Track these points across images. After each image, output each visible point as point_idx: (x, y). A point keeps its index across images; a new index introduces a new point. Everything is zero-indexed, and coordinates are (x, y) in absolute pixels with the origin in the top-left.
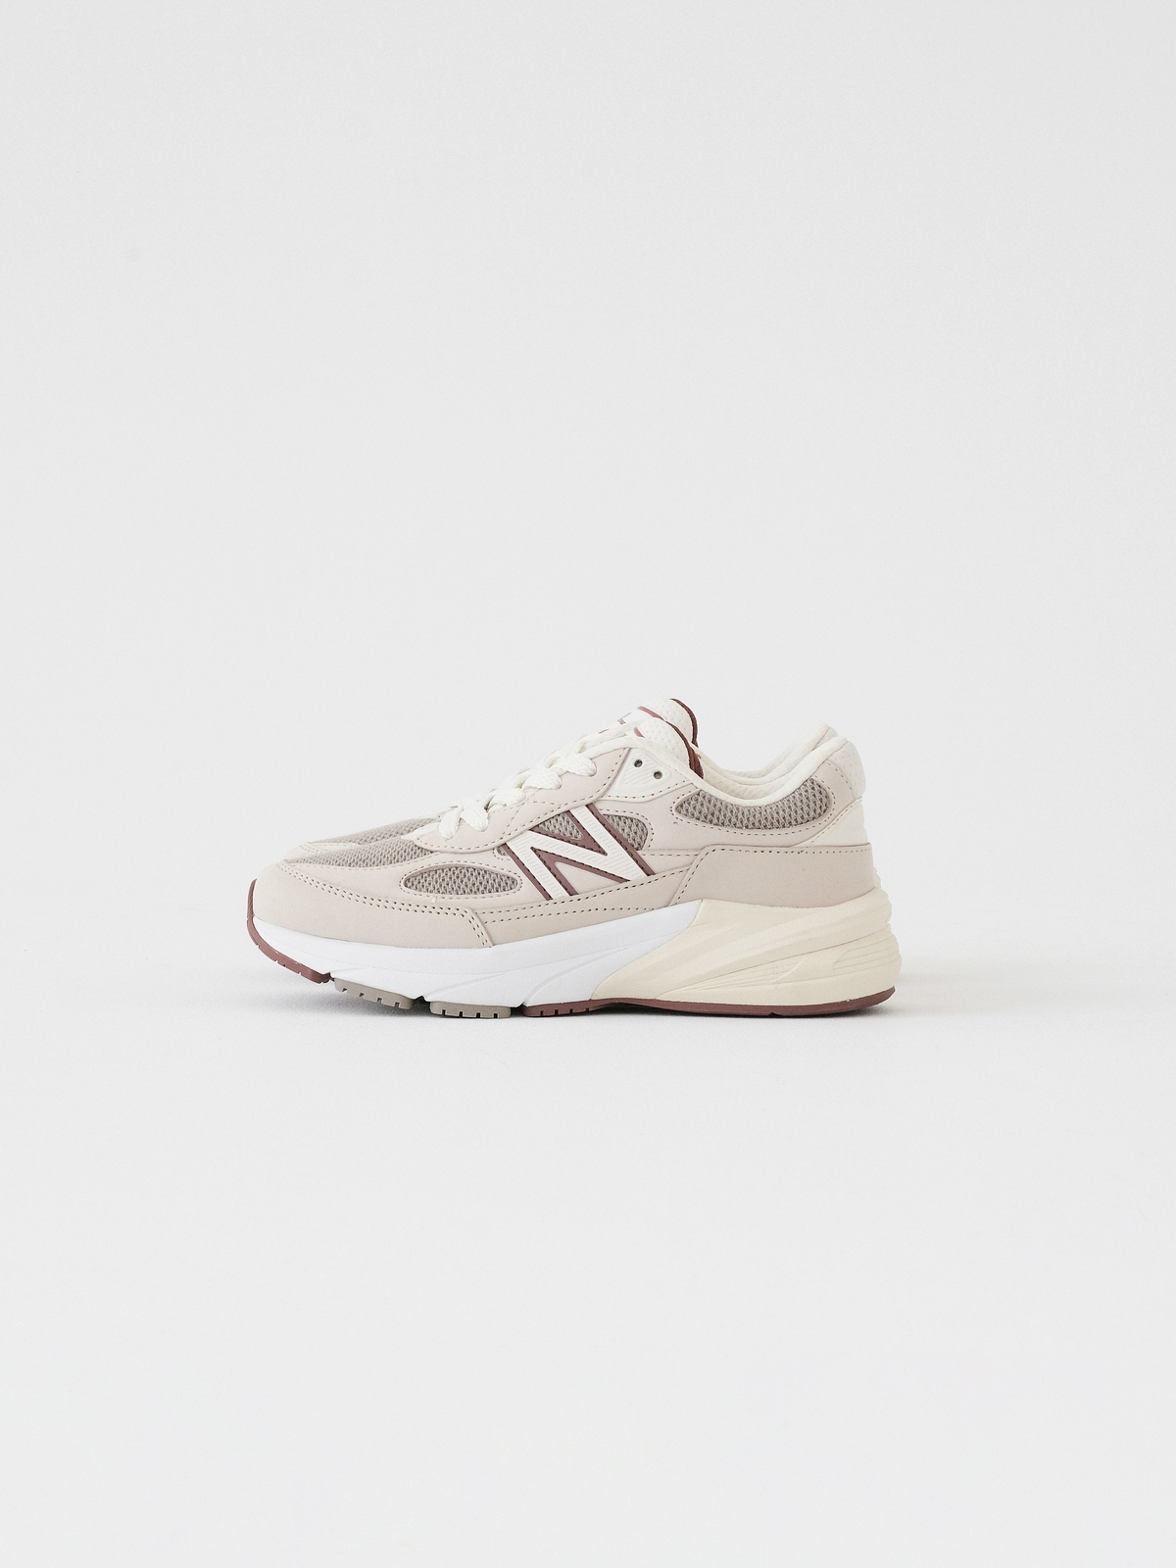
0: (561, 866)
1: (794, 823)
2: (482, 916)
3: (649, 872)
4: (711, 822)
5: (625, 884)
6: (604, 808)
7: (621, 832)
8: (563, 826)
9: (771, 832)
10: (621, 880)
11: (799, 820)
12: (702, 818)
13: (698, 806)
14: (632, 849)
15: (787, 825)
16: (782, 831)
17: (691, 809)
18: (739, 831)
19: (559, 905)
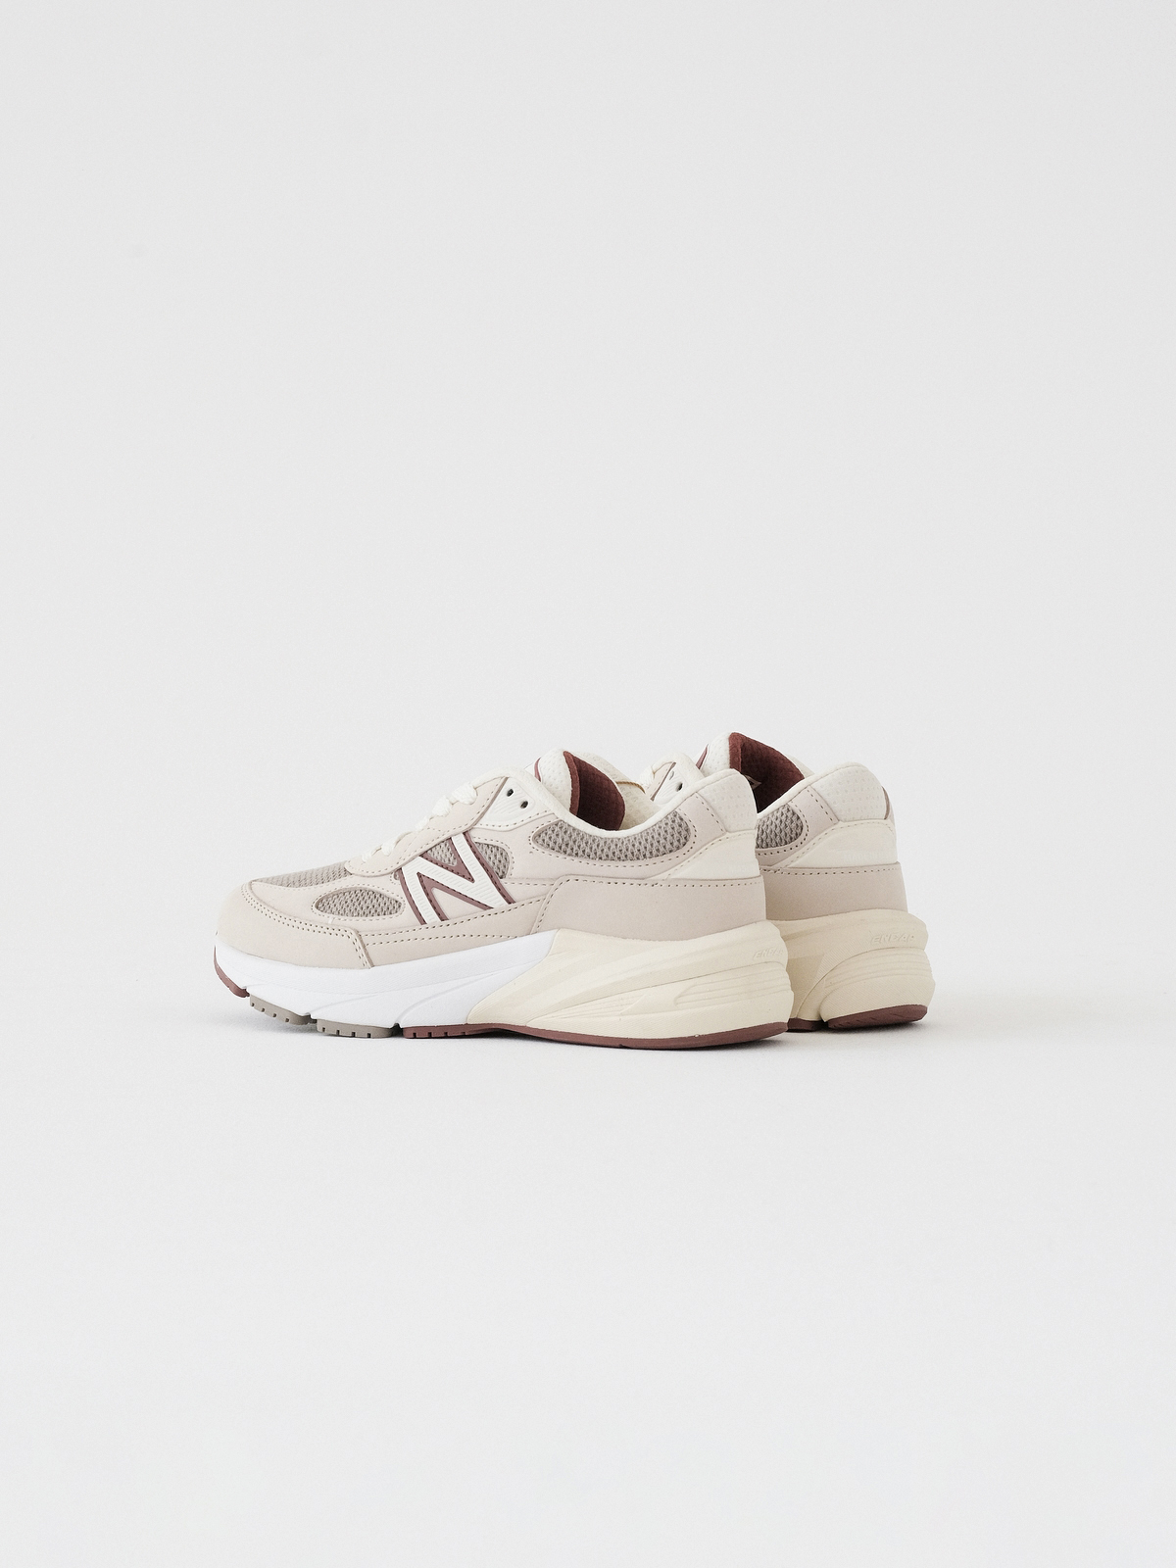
0: (438, 893)
1: (648, 855)
2: (364, 938)
3: (510, 901)
4: (565, 852)
5: (489, 911)
6: (477, 836)
7: (488, 860)
8: (444, 853)
9: (625, 863)
10: (486, 907)
11: (654, 852)
12: (557, 848)
13: (554, 836)
14: (496, 877)
15: (641, 857)
16: (636, 863)
17: (547, 839)
18: (591, 862)
19: (431, 929)
